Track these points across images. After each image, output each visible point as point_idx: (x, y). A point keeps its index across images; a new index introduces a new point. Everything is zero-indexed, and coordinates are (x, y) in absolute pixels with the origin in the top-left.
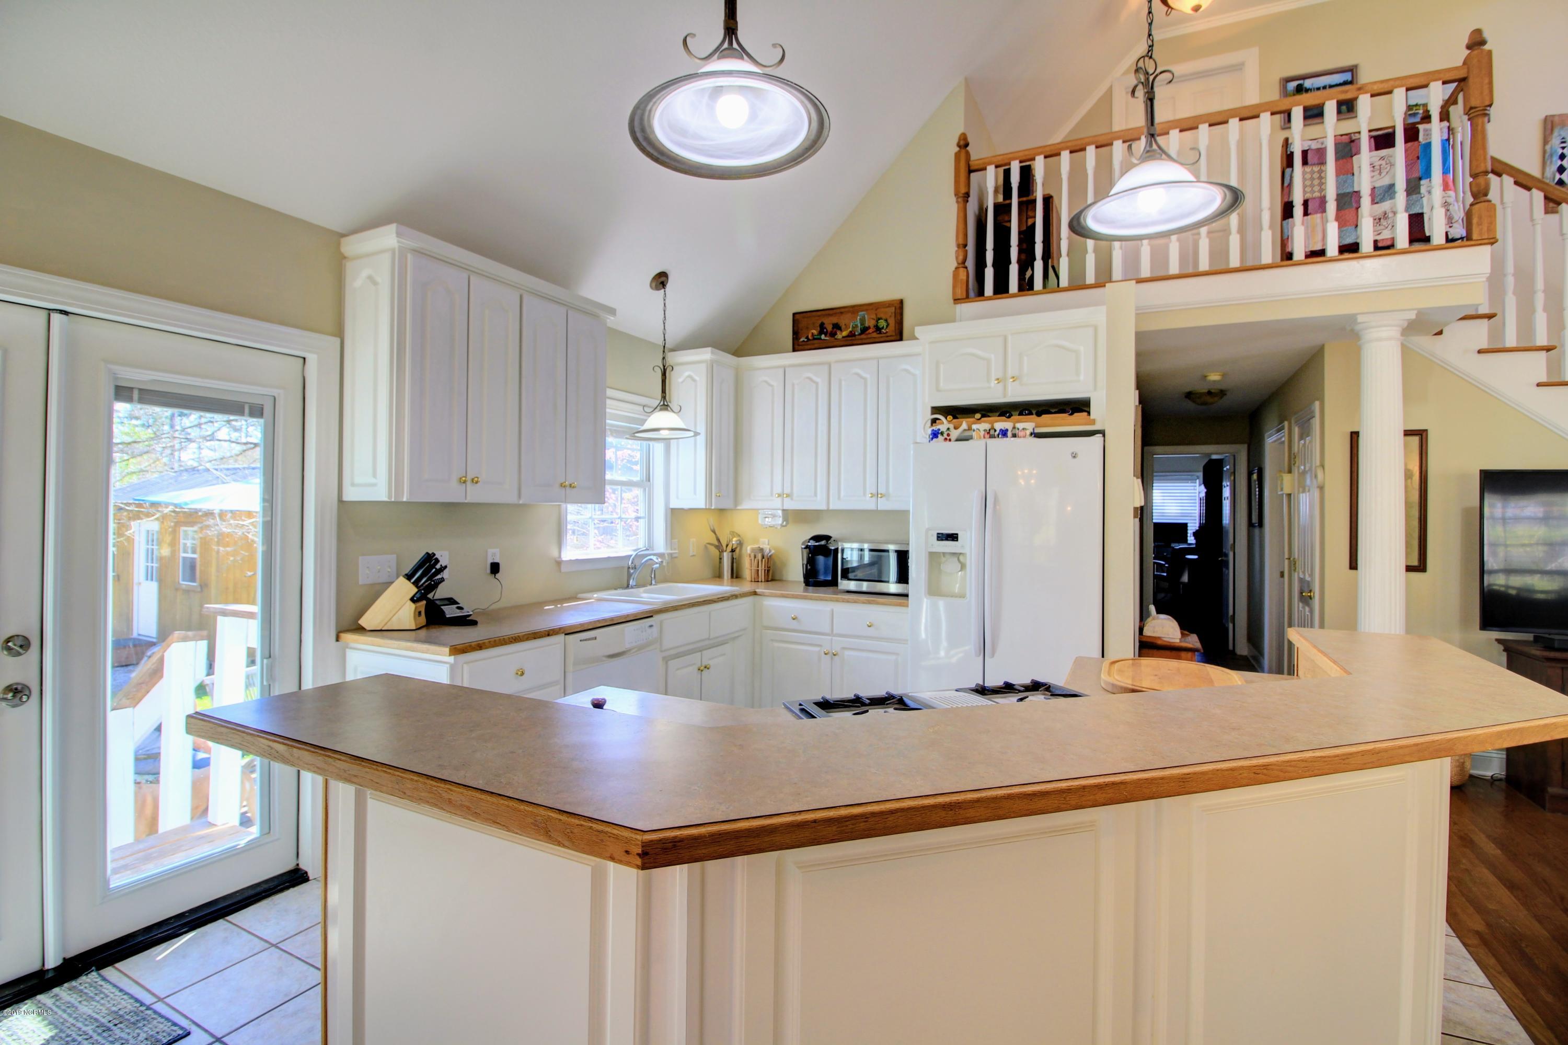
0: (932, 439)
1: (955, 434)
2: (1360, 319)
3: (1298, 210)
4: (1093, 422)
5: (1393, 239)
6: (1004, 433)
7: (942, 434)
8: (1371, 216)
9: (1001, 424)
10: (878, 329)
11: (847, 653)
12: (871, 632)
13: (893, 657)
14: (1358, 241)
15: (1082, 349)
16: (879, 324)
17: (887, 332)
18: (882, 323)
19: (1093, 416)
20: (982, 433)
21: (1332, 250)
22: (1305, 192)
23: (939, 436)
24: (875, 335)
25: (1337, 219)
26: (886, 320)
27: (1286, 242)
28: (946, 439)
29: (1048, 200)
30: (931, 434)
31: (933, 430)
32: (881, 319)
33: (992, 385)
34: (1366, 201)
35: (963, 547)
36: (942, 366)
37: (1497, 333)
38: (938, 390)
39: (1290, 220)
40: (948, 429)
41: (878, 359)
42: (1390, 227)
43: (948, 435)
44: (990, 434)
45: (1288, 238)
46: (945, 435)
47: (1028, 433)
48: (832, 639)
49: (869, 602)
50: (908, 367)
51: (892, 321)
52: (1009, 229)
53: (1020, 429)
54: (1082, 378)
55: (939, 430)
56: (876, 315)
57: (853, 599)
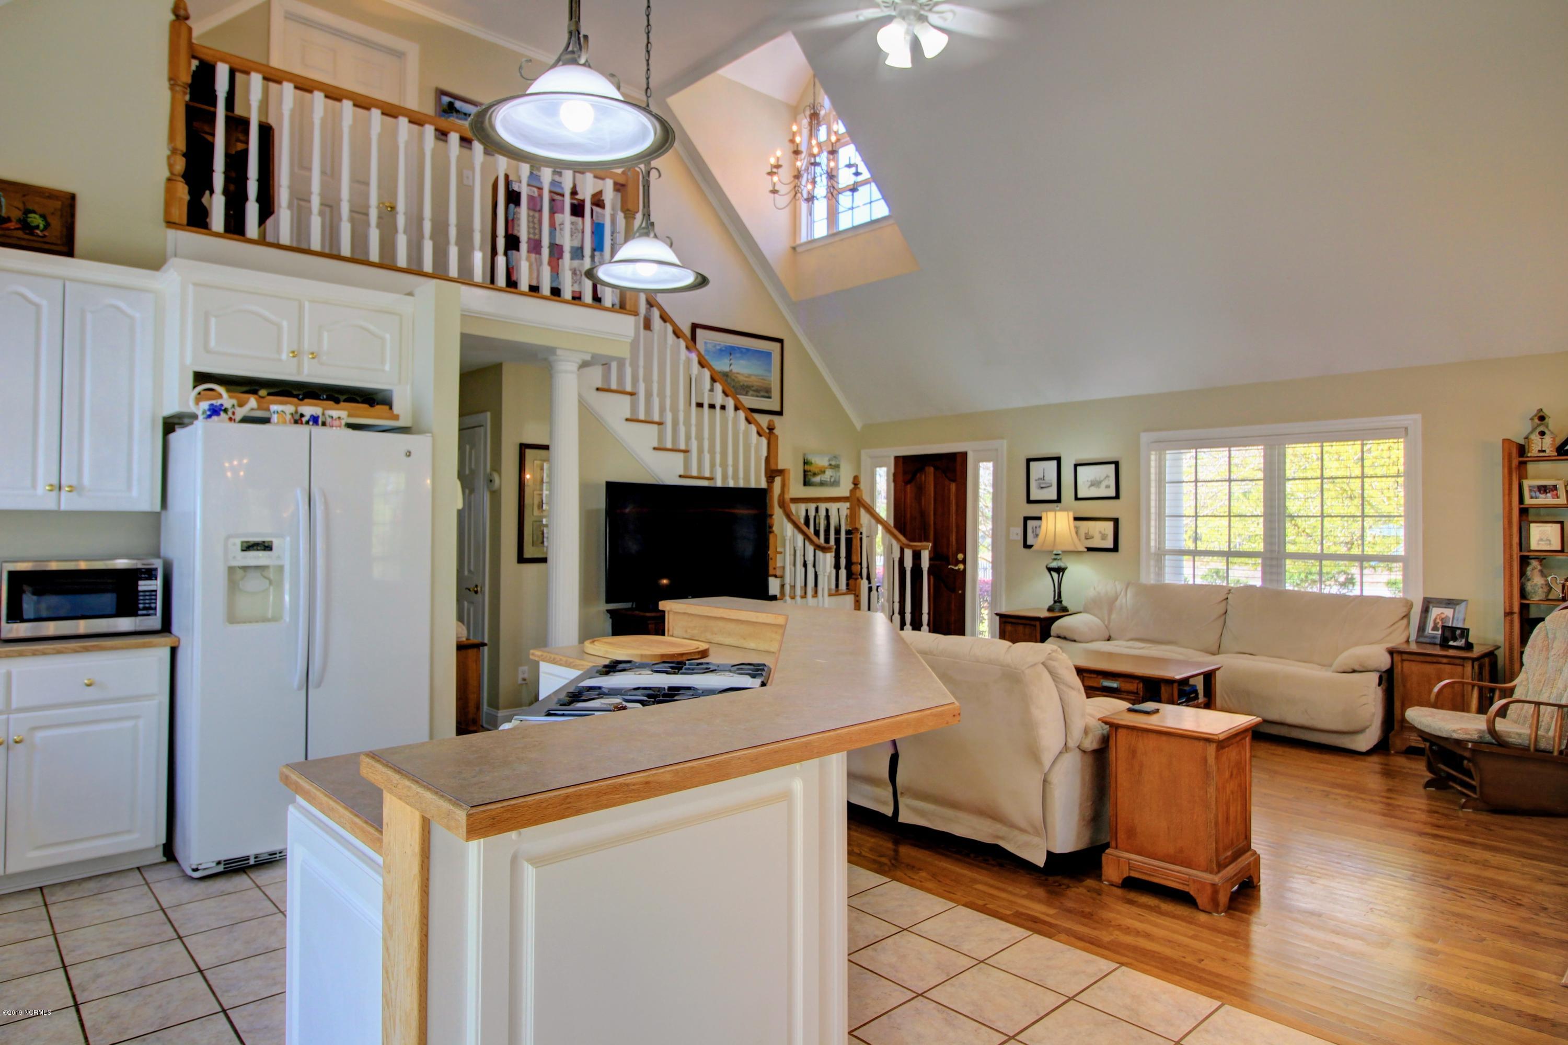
0: (210, 416)
1: (241, 412)
2: (559, 352)
3: (524, 246)
4: (396, 418)
5: (580, 293)
6: (315, 420)
7: (226, 411)
8: (571, 270)
9: (309, 409)
10: (26, 226)
11: (40, 734)
12: (91, 693)
13: (129, 724)
14: (559, 287)
15: (388, 336)
16: (29, 220)
17: (45, 236)
18: (35, 219)
19: (397, 409)
20: (288, 417)
21: (546, 290)
22: (529, 233)
23: (222, 413)
24: (20, 234)
25: (550, 263)
26: (43, 217)
27: (511, 270)
28: (230, 419)
29: (266, 132)
30: (209, 410)
31: (212, 405)
32: (34, 212)
33: (284, 356)
34: (567, 255)
35: (279, 557)
36: (213, 321)
37: (606, 376)
38: (207, 350)
39: (514, 252)
40: (233, 406)
41: (64, 280)
42: (578, 282)
43: (234, 413)
44: (298, 420)
45: (513, 268)
46: (230, 413)
47: (343, 422)
48: (8, 719)
49: (86, 650)
50: (122, 304)
51: (56, 223)
52: (211, 147)
53: (334, 418)
54: (387, 368)
55: (222, 405)
56: (24, 203)
57: (54, 649)
